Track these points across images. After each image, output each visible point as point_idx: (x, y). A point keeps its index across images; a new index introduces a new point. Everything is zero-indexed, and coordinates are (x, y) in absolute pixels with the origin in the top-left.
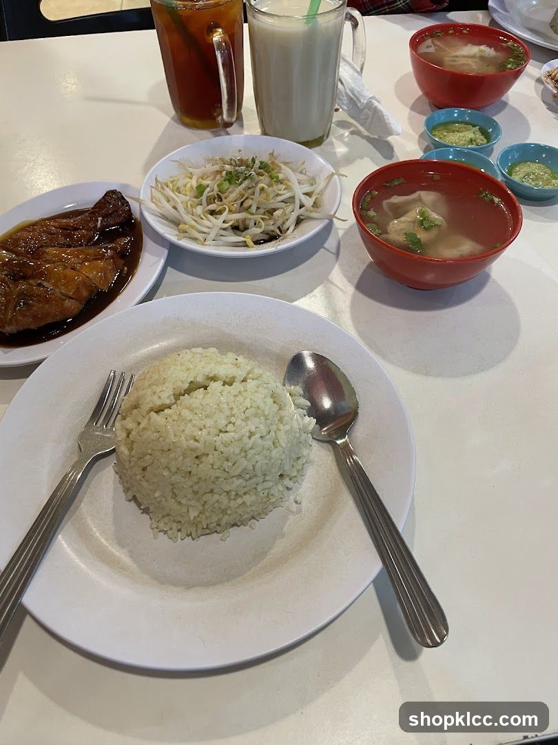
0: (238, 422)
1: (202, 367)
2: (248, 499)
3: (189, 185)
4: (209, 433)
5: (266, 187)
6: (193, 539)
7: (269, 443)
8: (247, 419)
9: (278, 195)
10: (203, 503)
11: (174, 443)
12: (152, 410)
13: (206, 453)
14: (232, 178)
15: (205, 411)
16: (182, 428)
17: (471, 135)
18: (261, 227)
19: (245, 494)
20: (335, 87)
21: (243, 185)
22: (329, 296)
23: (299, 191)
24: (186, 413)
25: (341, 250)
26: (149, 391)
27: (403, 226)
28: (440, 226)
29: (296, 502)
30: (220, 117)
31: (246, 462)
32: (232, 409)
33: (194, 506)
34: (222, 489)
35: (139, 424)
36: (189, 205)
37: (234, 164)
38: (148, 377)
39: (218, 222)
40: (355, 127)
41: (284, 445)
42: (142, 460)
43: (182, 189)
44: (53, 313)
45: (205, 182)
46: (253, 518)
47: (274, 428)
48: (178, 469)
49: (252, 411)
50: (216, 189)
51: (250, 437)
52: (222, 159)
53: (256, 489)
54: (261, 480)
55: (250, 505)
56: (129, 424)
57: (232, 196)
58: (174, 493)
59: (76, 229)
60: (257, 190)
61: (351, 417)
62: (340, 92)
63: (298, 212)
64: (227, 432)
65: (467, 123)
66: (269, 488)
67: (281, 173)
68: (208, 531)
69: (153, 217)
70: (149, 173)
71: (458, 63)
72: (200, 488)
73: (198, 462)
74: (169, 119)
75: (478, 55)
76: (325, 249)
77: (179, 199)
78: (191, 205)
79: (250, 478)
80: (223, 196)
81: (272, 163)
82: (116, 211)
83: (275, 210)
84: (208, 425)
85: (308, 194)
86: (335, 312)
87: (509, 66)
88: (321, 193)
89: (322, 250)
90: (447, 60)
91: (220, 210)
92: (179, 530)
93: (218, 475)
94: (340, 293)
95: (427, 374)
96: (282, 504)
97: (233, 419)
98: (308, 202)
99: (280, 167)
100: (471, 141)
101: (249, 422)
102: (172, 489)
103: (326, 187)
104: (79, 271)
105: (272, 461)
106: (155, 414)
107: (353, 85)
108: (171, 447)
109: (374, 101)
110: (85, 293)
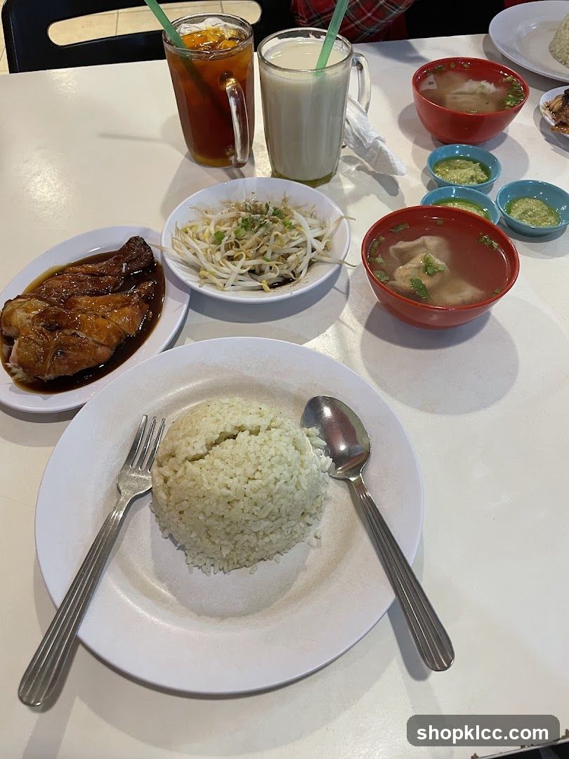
0: (265, 470)
1: (231, 418)
2: (274, 537)
3: (207, 231)
4: (239, 481)
5: (280, 234)
6: (225, 573)
7: (292, 487)
8: (272, 466)
9: (291, 241)
10: (234, 542)
11: (208, 490)
12: (186, 459)
13: (237, 499)
14: (248, 225)
15: (236, 460)
16: (215, 477)
17: (472, 173)
18: (276, 272)
19: (271, 533)
20: (342, 125)
21: (259, 233)
22: (340, 337)
23: (310, 235)
24: (218, 463)
25: (351, 290)
26: (184, 442)
27: (408, 272)
28: (443, 271)
29: (316, 537)
30: (233, 157)
31: (273, 506)
32: (258, 457)
33: (227, 545)
34: (251, 530)
35: (176, 472)
36: (208, 252)
37: (248, 209)
38: (182, 427)
39: (236, 268)
40: (361, 162)
41: (305, 488)
42: (179, 505)
43: (200, 235)
44: (87, 360)
45: (223, 228)
46: (278, 553)
47: (297, 472)
48: (212, 513)
49: (277, 458)
50: (233, 235)
51: (275, 483)
52: (237, 205)
53: (280, 528)
54: (286, 520)
55: (277, 543)
56: (166, 471)
57: (249, 243)
58: (208, 534)
59: (103, 275)
60: (272, 236)
61: (363, 458)
62: (347, 131)
63: (310, 255)
64: (254, 479)
65: (468, 159)
66: (292, 527)
67: (294, 219)
68: (238, 566)
69: (175, 263)
70: (169, 220)
71: (460, 101)
72: (231, 529)
73: (230, 507)
74: (183, 157)
75: (478, 92)
76: (335, 288)
77: (199, 247)
78: (210, 252)
79: (276, 519)
80: (240, 243)
81: (285, 208)
82: (140, 256)
83: (289, 255)
84: (238, 473)
85: (318, 238)
86: (346, 353)
87: (508, 103)
88: (331, 237)
89: (333, 289)
90: (449, 97)
91: (237, 257)
92: (213, 565)
93: (247, 518)
94: (350, 332)
95: (433, 411)
96: (303, 539)
97: (260, 468)
98: (319, 246)
99: (292, 213)
100: (472, 178)
101: (275, 470)
102: (207, 531)
103: (336, 230)
104: (110, 320)
105: (295, 503)
106: (190, 464)
107: (359, 126)
108: (206, 494)
109: (379, 142)
110: (115, 340)
